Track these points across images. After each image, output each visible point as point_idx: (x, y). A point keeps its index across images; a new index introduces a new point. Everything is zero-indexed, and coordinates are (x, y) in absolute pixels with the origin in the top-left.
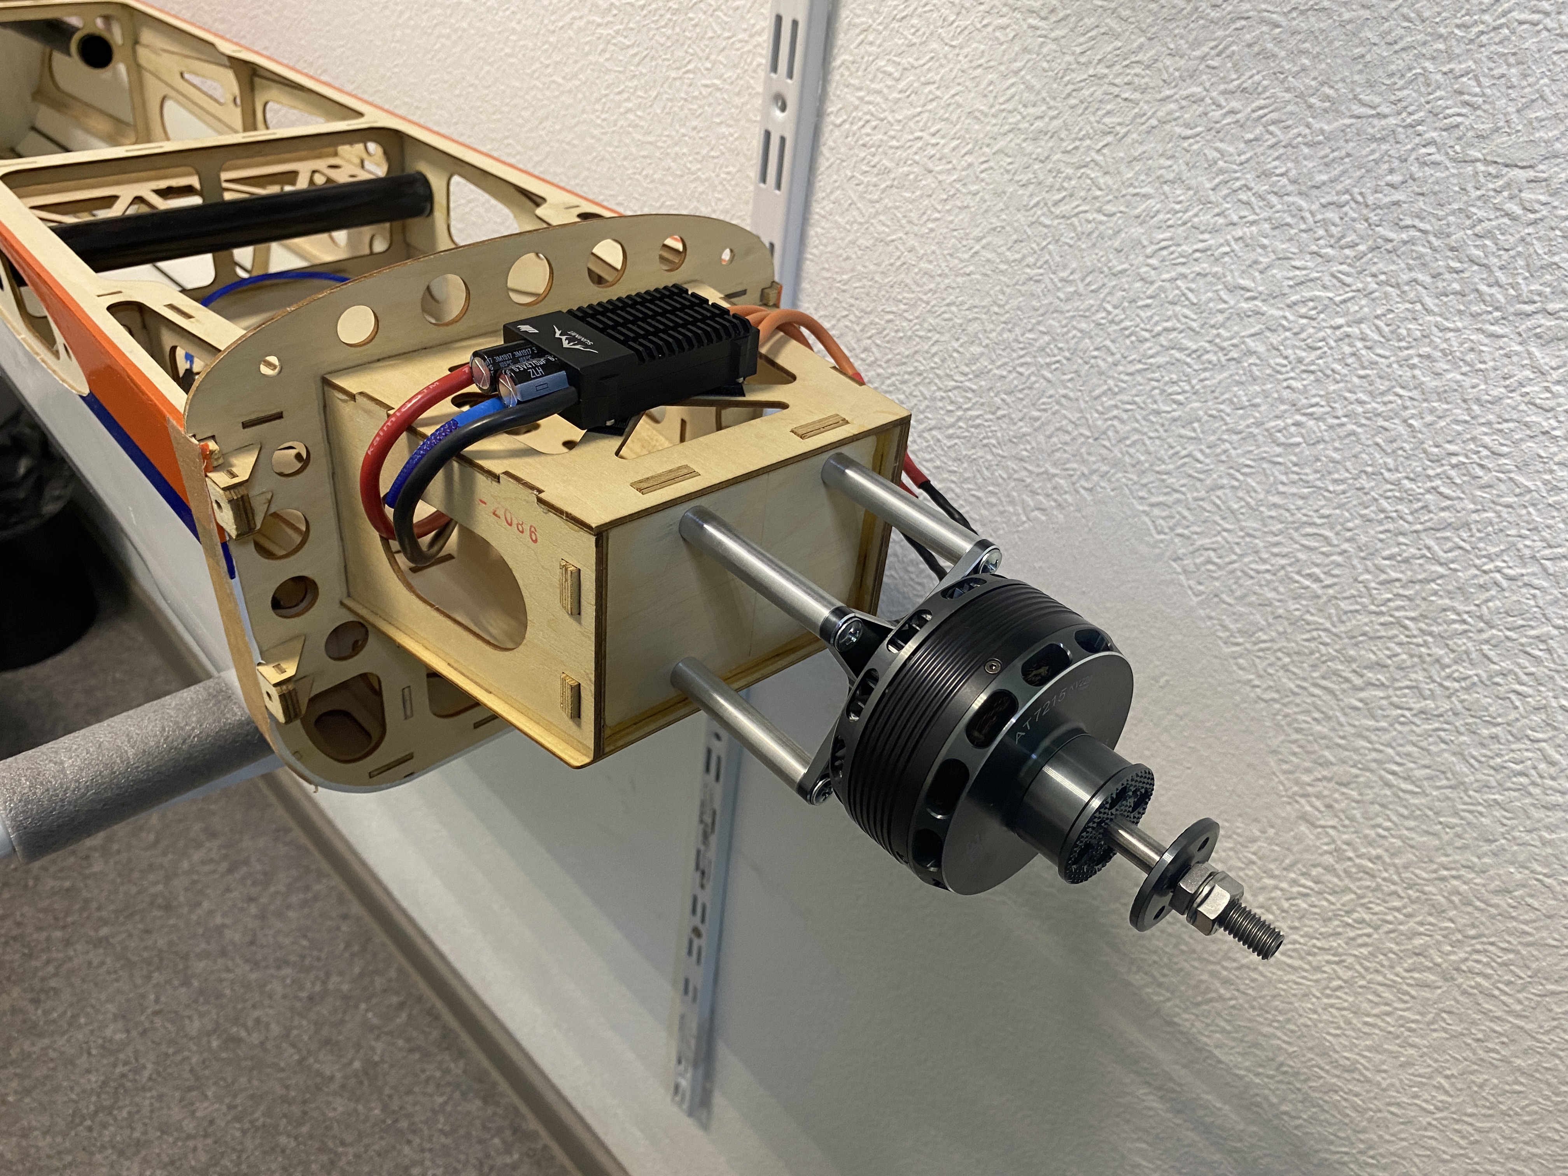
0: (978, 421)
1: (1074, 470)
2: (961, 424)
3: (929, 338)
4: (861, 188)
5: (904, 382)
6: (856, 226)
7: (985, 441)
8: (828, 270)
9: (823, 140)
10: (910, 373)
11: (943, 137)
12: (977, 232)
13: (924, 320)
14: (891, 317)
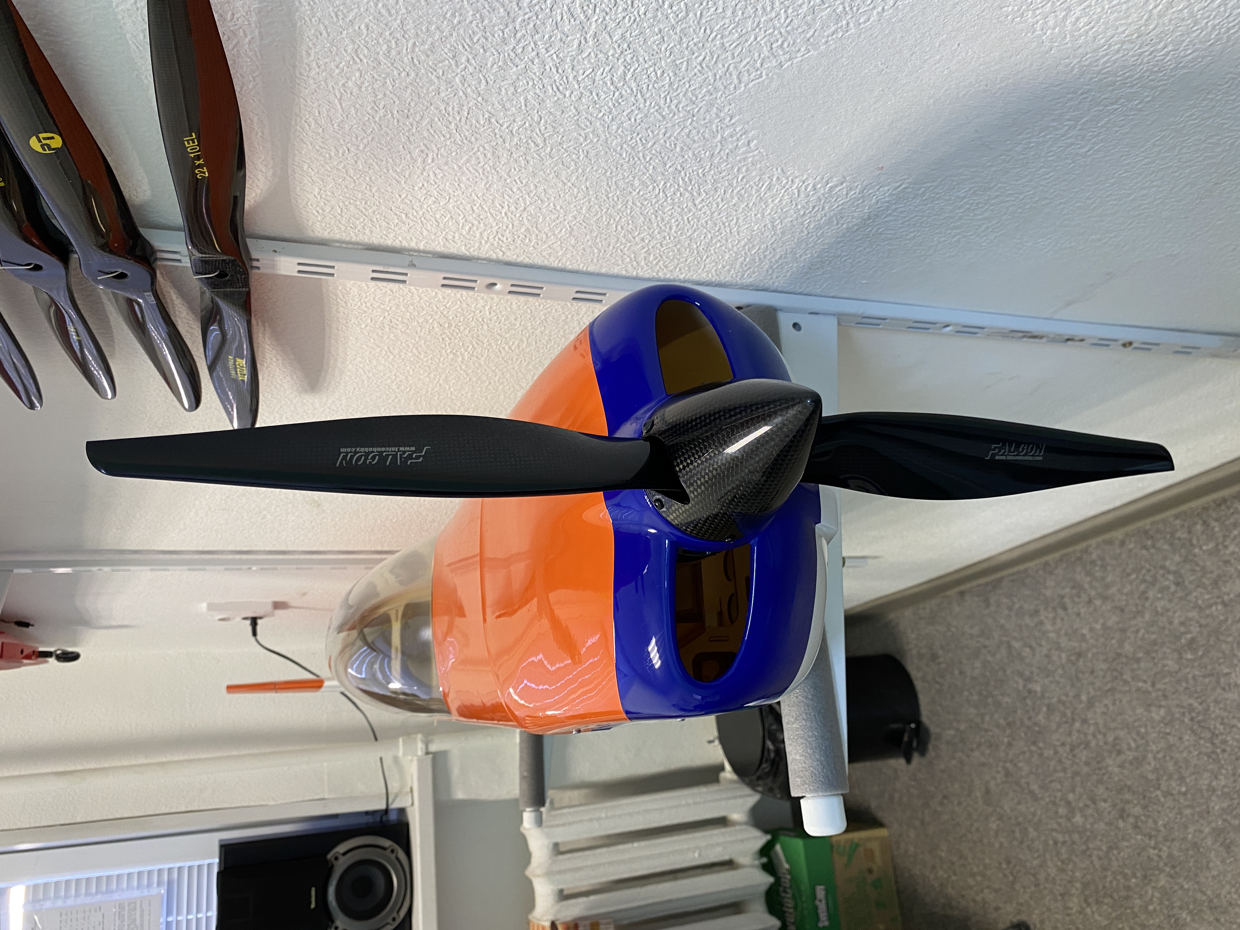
0: (686, 179)
1: (717, 127)
2: (690, 188)
3: (631, 207)
4: (540, 243)
5: (663, 220)
6: (563, 245)
7: (701, 175)
8: (592, 260)
9: (513, 261)
10: (656, 217)
11: (504, 202)
12: (560, 185)
13: (620, 210)
14: (619, 227)
